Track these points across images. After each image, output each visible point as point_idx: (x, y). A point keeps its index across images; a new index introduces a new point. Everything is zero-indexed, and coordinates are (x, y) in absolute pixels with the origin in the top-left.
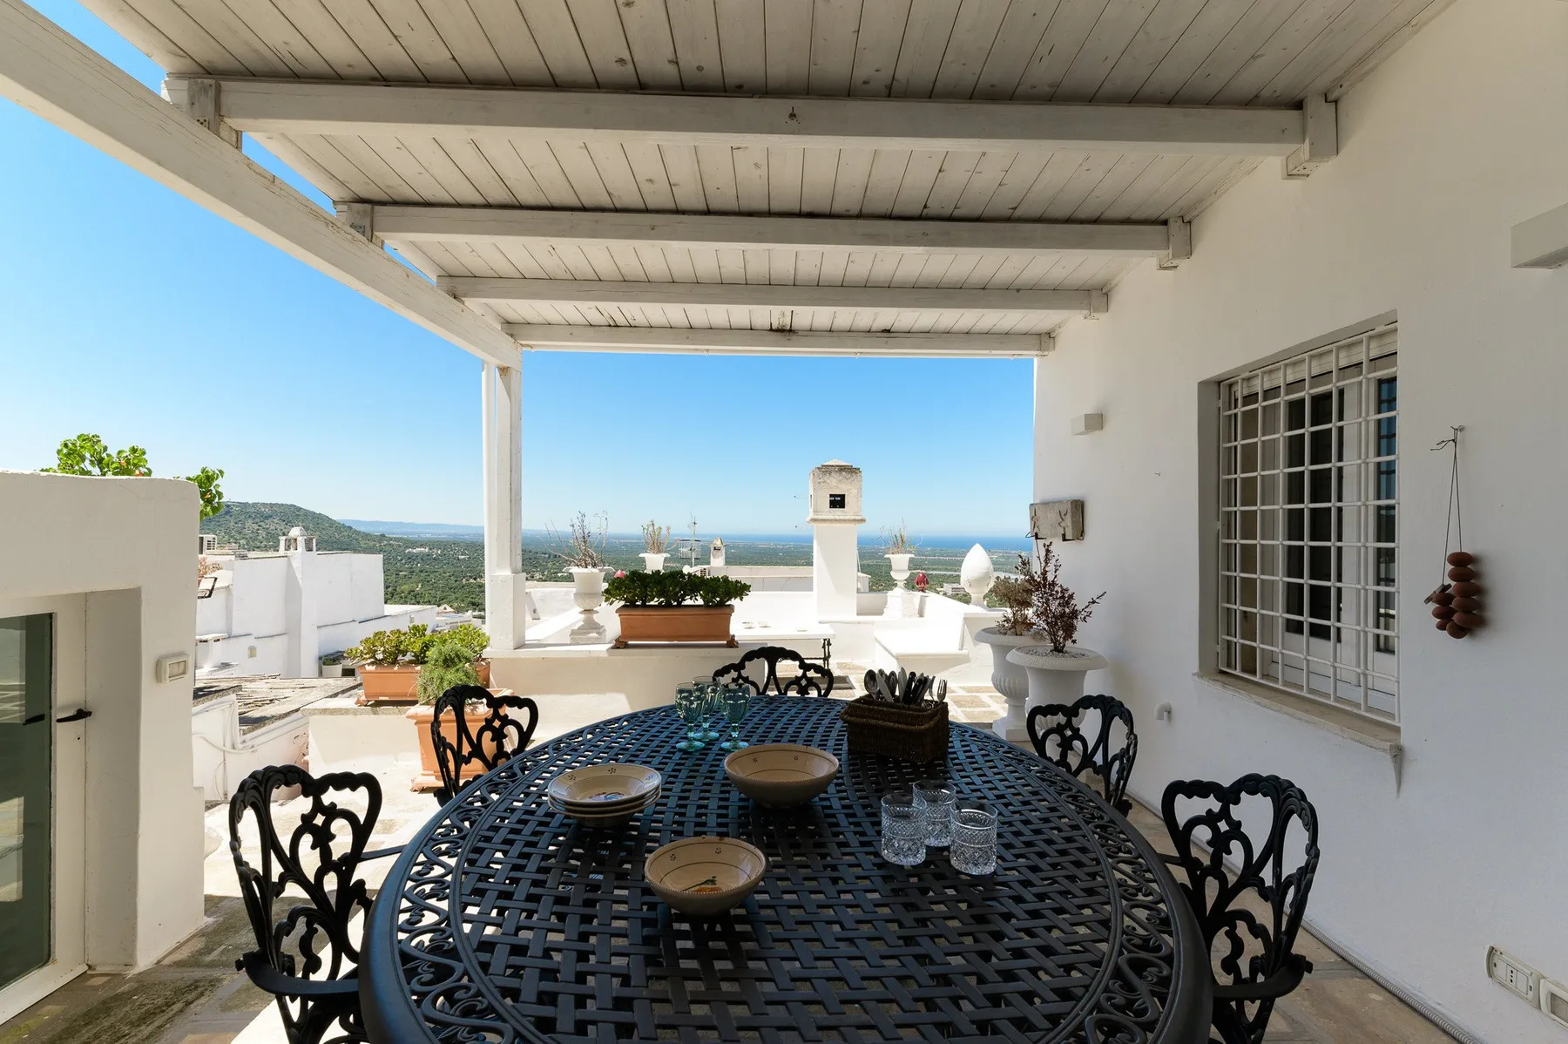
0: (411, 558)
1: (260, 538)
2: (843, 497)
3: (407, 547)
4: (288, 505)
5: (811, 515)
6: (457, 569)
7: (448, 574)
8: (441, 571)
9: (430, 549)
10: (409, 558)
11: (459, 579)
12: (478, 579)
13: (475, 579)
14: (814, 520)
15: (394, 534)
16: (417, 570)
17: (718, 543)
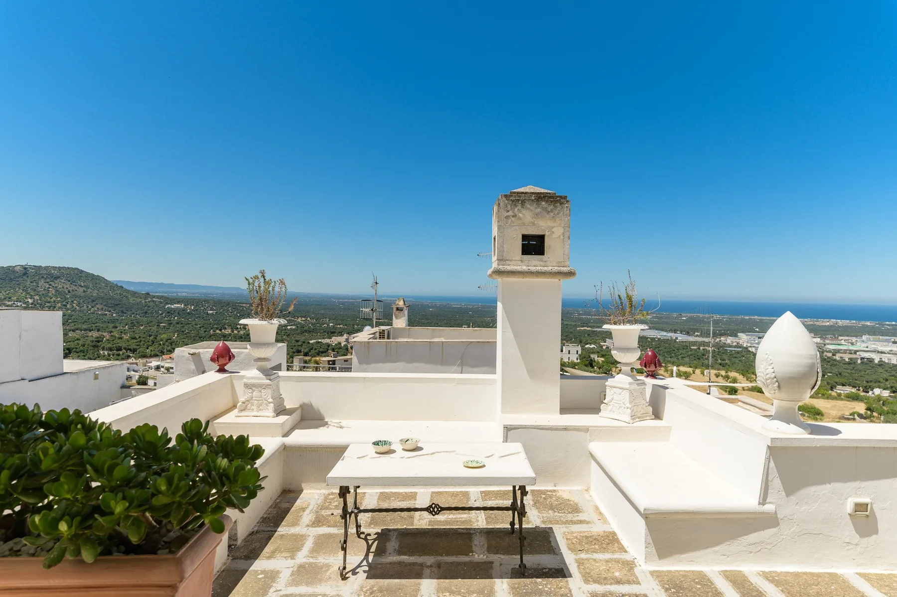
0: (170, 312)
1: (50, 294)
2: (541, 238)
3: (167, 303)
4: (72, 268)
5: (495, 265)
6: (206, 322)
7: (199, 326)
8: (193, 323)
9: (185, 305)
10: (168, 312)
11: (207, 330)
12: (223, 331)
13: (221, 330)
14: (498, 272)
15: (157, 292)
16: (174, 323)
17: (401, 303)
